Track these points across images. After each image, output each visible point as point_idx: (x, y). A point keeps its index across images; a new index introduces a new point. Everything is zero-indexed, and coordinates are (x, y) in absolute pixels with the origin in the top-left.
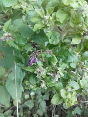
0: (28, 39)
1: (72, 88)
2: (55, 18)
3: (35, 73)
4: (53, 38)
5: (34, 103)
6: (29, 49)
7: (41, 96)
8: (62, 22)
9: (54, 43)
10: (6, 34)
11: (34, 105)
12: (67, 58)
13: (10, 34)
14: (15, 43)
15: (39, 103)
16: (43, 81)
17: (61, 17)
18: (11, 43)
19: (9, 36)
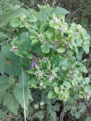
0: (30, 50)
1: (65, 87)
2: (45, 36)
3: (35, 74)
4: (45, 49)
5: (44, 113)
6: (31, 57)
7: (51, 106)
8: (49, 38)
9: (46, 52)
10: (13, 47)
11: (45, 116)
12: (58, 63)
13: (16, 47)
14: (20, 53)
15: (50, 114)
16: (42, 81)
17: (49, 35)
18: (17, 53)
19: (16, 48)
